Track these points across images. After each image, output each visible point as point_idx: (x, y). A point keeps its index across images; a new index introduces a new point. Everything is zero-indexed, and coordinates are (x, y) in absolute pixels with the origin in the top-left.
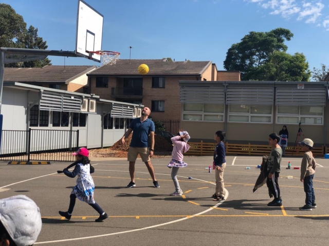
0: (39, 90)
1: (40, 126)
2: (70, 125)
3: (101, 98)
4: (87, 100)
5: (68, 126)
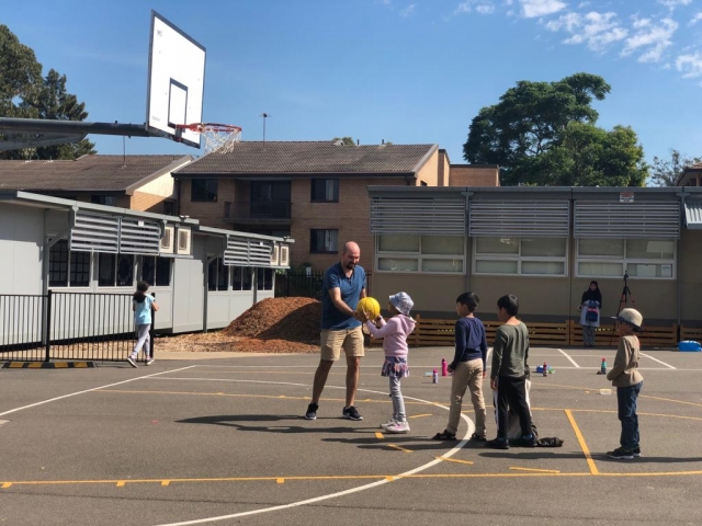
0: (70, 207)
1: (71, 285)
3: (202, 224)
4: (172, 230)
5: (131, 285)
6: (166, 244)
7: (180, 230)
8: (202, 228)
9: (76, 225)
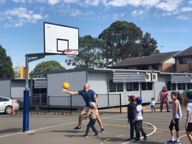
0: (112, 71)
1: (117, 91)
2: (139, 90)
3: (160, 72)
4: (150, 74)
5: (138, 90)
6: (148, 78)
7: (153, 74)
8: (161, 73)
9: (114, 75)
